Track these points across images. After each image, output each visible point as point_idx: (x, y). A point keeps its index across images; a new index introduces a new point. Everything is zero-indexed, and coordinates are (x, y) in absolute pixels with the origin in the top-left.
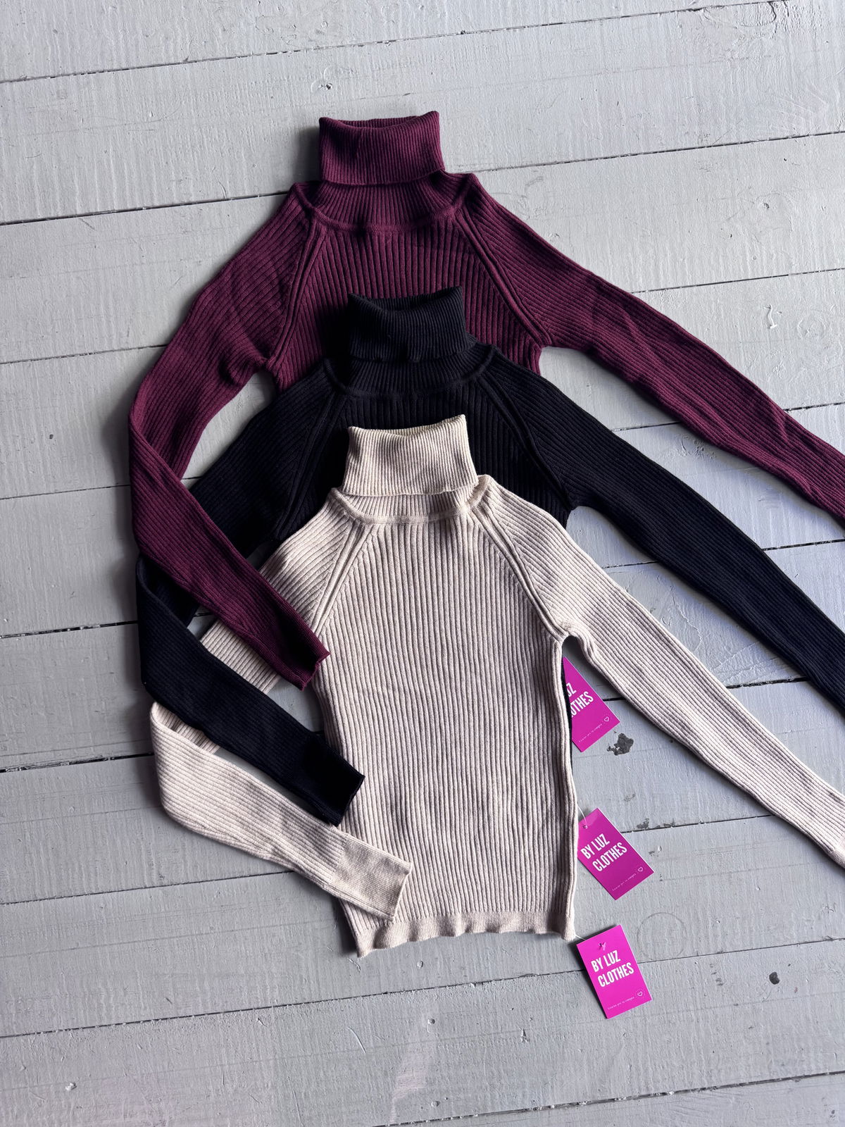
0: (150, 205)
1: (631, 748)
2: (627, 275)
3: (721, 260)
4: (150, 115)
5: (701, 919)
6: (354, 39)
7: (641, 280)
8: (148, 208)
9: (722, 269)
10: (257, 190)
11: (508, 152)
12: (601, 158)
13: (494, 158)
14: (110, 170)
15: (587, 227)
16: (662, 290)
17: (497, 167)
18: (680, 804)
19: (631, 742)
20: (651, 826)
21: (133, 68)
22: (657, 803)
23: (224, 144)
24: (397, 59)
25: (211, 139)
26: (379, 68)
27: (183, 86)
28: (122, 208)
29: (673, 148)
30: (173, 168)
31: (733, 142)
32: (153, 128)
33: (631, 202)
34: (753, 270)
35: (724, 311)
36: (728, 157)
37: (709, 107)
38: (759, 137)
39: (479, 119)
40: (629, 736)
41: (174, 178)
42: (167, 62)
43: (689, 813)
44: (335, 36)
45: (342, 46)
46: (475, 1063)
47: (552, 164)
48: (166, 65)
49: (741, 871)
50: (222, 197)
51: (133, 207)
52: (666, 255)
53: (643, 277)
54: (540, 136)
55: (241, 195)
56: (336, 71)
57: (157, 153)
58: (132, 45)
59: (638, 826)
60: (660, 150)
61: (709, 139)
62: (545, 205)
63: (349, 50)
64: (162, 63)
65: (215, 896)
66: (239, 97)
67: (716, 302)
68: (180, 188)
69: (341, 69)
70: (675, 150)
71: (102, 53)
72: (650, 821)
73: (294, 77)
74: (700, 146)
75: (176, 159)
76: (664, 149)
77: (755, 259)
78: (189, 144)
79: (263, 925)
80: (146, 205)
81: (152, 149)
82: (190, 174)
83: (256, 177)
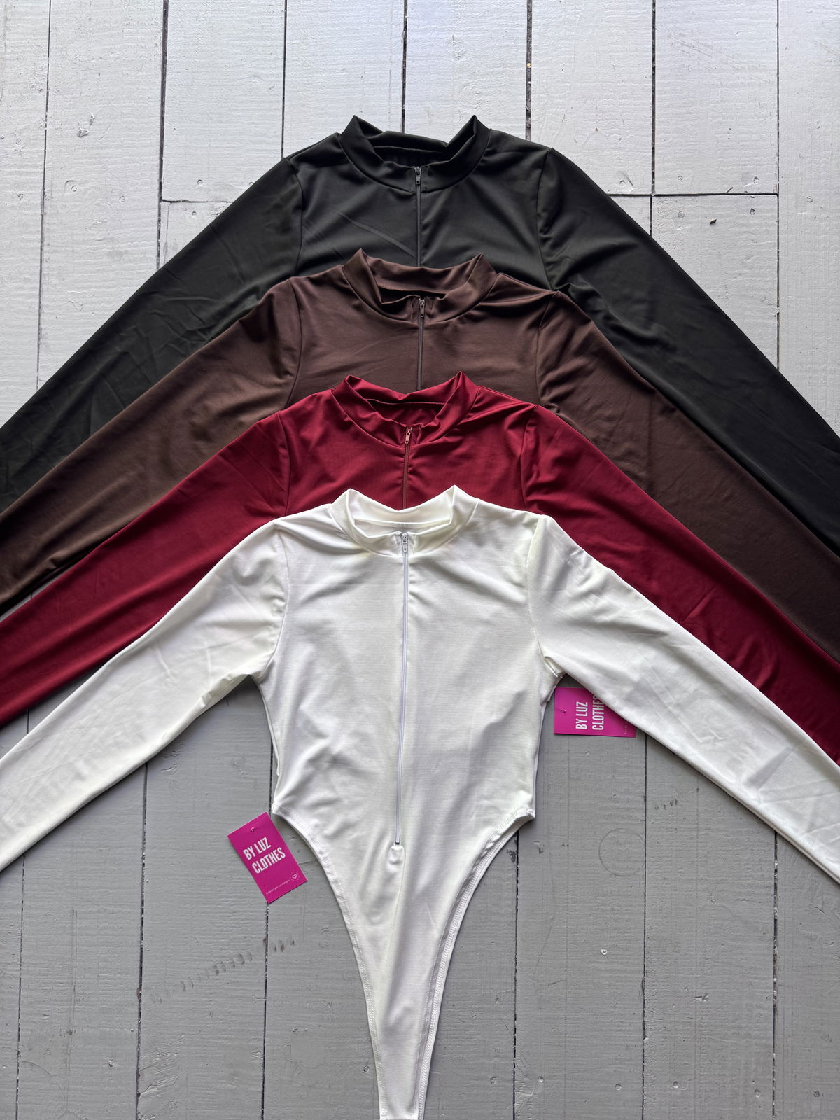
5: (610, 813)
46: (723, 1049)
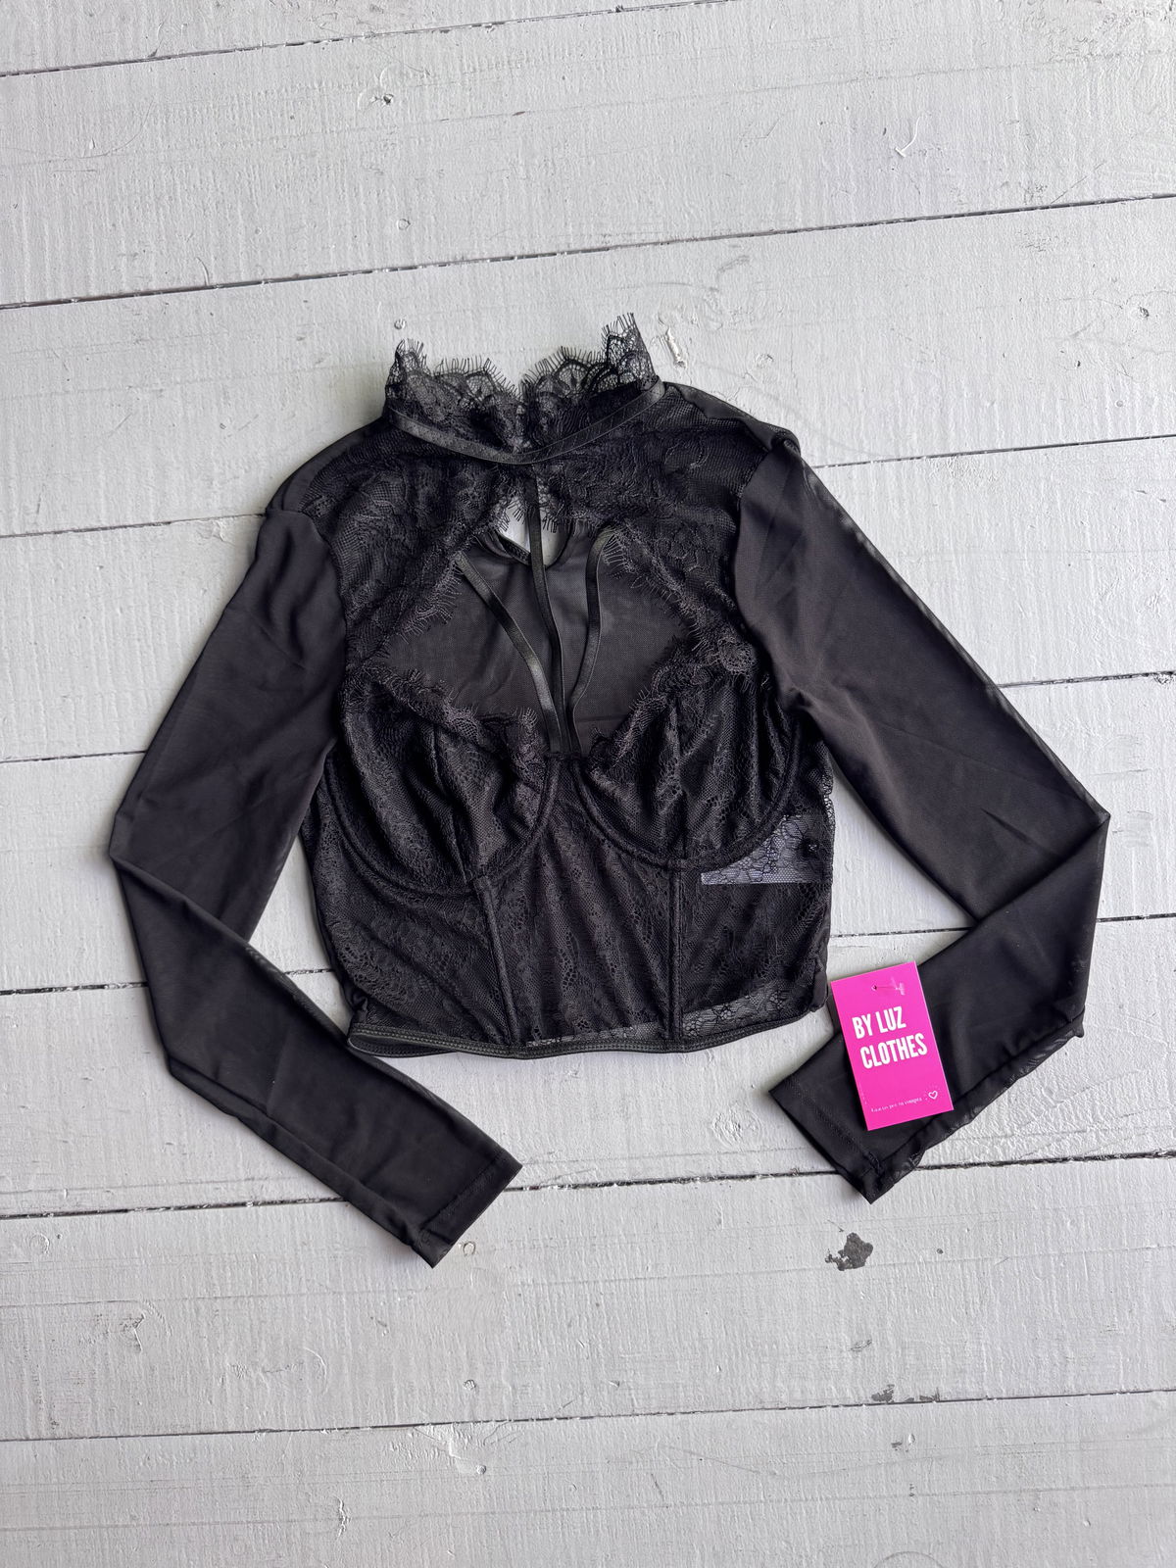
0: (83, 295)
1: (868, 1259)
2: (890, 428)
3: (1059, 407)
4: (91, 146)
6: (434, 20)
7: (915, 437)
8: (81, 300)
9: (1060, 422)
10: (259, 273)
11: (689, 213)
12: (852, 226)
13: (665, 223)
14: (20, 236)
15: (822, 345)
16: (952, 455)
17: (669, 238)
18: (950, 1363)
19: (869, 1248)
20: (896, 1397)
21: (67, 68)
22: (911, 1360)
23: (210, 195)
24: (505, 54)
25: (189, 185)
26: (475, 69)
27: (146, 99)
28: (38, 300)
29: (980, 210)
30: (124, 234)
31: (1088, 199)
32: (94, 168)
33: (902, 303)
34: (1115, 425)
35: (1062, 495)
36: (1078, 226)
37: (1047, 140)
38: (1136, 193)
39: (642, 156)
40: (865, 1239)
41: (123, 250)
42: (122, 58)
43: (967, 1380)
44: (403, 15)
45: (414, 32)
47: (765, 234)
48: (120, 63)
49: (1058, 1489)
50: (202, 284)
51: (56, 298)
52: (961, 396)
53: (918, 433)
54: (745, 186)
55: (234, 280)
56: (401, 73)
57: (98, 209)
58: (66, 30)
59: (874, 1397)
60: (957, 212)
61: (1044, 194)
62: (751, 304)
63: (424, 36)
64: (114, 60)
65: (141, 1464)
66: (237, 117)
67: (1048, 480)
68: (134, 267)
69: (410, 71)
70: (983, 213)
71: (17, 44)
72: (896, 1389)
73: (330, 85)
74: (1029, 205)
75: (129, 220)
76: (965, 210)
77: (1120, 405)
78: (152, 195)
79: (218, 1519)
80: (76, 295)
81: (91, 203)
82: (152, 244)
83: (259, 252)
